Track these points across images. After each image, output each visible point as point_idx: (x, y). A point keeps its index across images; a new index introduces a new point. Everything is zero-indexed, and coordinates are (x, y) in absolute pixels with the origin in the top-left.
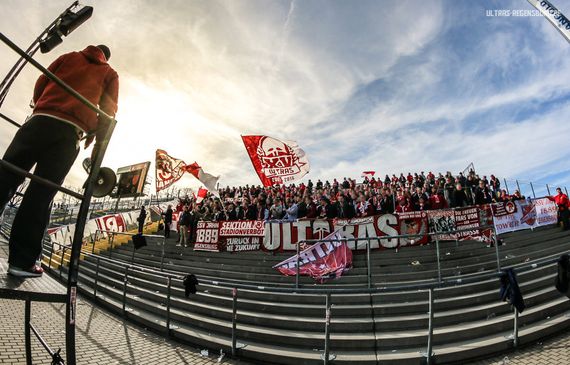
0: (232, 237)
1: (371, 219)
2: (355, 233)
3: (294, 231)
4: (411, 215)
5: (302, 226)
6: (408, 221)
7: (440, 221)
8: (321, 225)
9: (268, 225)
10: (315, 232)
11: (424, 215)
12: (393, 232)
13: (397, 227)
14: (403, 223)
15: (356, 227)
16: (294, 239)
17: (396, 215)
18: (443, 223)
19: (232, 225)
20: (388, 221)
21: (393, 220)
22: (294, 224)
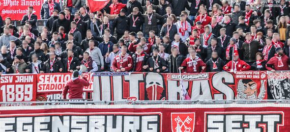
0: (53, 93)
1: (206, 75)
2: (189, 90)
3: (126, 86)
4: (249, 74)
5: (134, 79)
6: (246, 81)
7: (282, 83)
8: (154, 79)
9: (96, 78)
10: (148, 86)
11: (263, 76)
12: (229, 92)
13: (233, 86)
14: (240, 82)
15: (190, 83)
16: (126, 94)
17: (233, 74)
18: (286, 85)
19: (52, 79)
20: (223, 79)
21: (229, 79)
22: (126, 78)
